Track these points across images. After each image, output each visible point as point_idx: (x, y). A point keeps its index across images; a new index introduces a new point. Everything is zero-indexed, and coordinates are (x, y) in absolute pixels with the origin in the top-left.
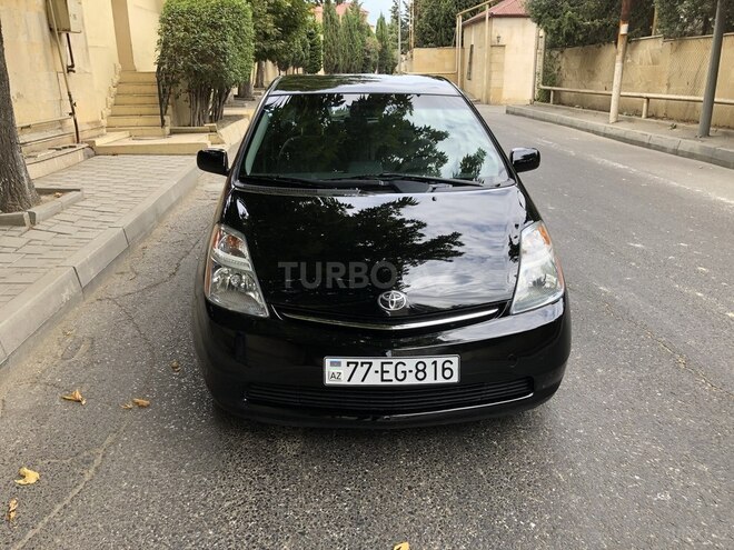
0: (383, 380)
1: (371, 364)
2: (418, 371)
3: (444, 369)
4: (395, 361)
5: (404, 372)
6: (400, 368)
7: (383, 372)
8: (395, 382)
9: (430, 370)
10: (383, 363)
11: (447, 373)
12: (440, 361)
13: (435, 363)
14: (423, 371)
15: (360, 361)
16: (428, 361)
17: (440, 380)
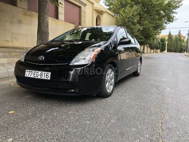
0: (34, 76)
1: (32, 72)
2: (41, 75)
3: (47, 75)
4: (37, 72)
5: (38, 75)
6: (38, 74)
7: (34, 74)
8: (36, 77)
9: (43, 75)
10: (34, 72)
11: (47, 77)
12: (46, 73)
13: (45, 73)
14: (42, 75)
15: (31, 71)
16: (43, 73)
17: (45, 78)
